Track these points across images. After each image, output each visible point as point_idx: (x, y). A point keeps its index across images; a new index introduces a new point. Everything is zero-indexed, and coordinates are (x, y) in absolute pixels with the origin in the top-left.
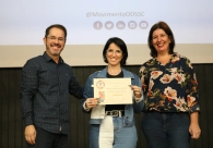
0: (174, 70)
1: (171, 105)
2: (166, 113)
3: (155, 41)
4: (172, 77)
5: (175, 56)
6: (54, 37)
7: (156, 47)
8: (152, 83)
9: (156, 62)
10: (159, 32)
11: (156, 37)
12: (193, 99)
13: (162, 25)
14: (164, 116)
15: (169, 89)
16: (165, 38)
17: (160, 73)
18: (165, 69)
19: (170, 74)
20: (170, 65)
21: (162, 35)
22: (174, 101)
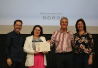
3: (78, 26)
6: (18, 25)
10: (81, 22)
12: (91, 49)
13: (81, 20)
14: (81, 56)
15: (81, 45)
16: (82, 25)
20: (83, 36)
22: (84, 50)
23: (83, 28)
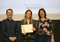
0: (46, 23)
1: (46, 33)
2: (44, 36)
3: (40, 14)
4: (45, 25)
5: (46, 19)
7: (41, 16)
8: (39, 27)
9: (41, 20)
11: (41, 13)
14: (44, 37)
15: (45, 28)
17: (42, 24)
18: (43, 23)
19: (45, 24)
20: (45, 21)
21: (43, 12)
22: (46, 32)
23: (44, 15)
